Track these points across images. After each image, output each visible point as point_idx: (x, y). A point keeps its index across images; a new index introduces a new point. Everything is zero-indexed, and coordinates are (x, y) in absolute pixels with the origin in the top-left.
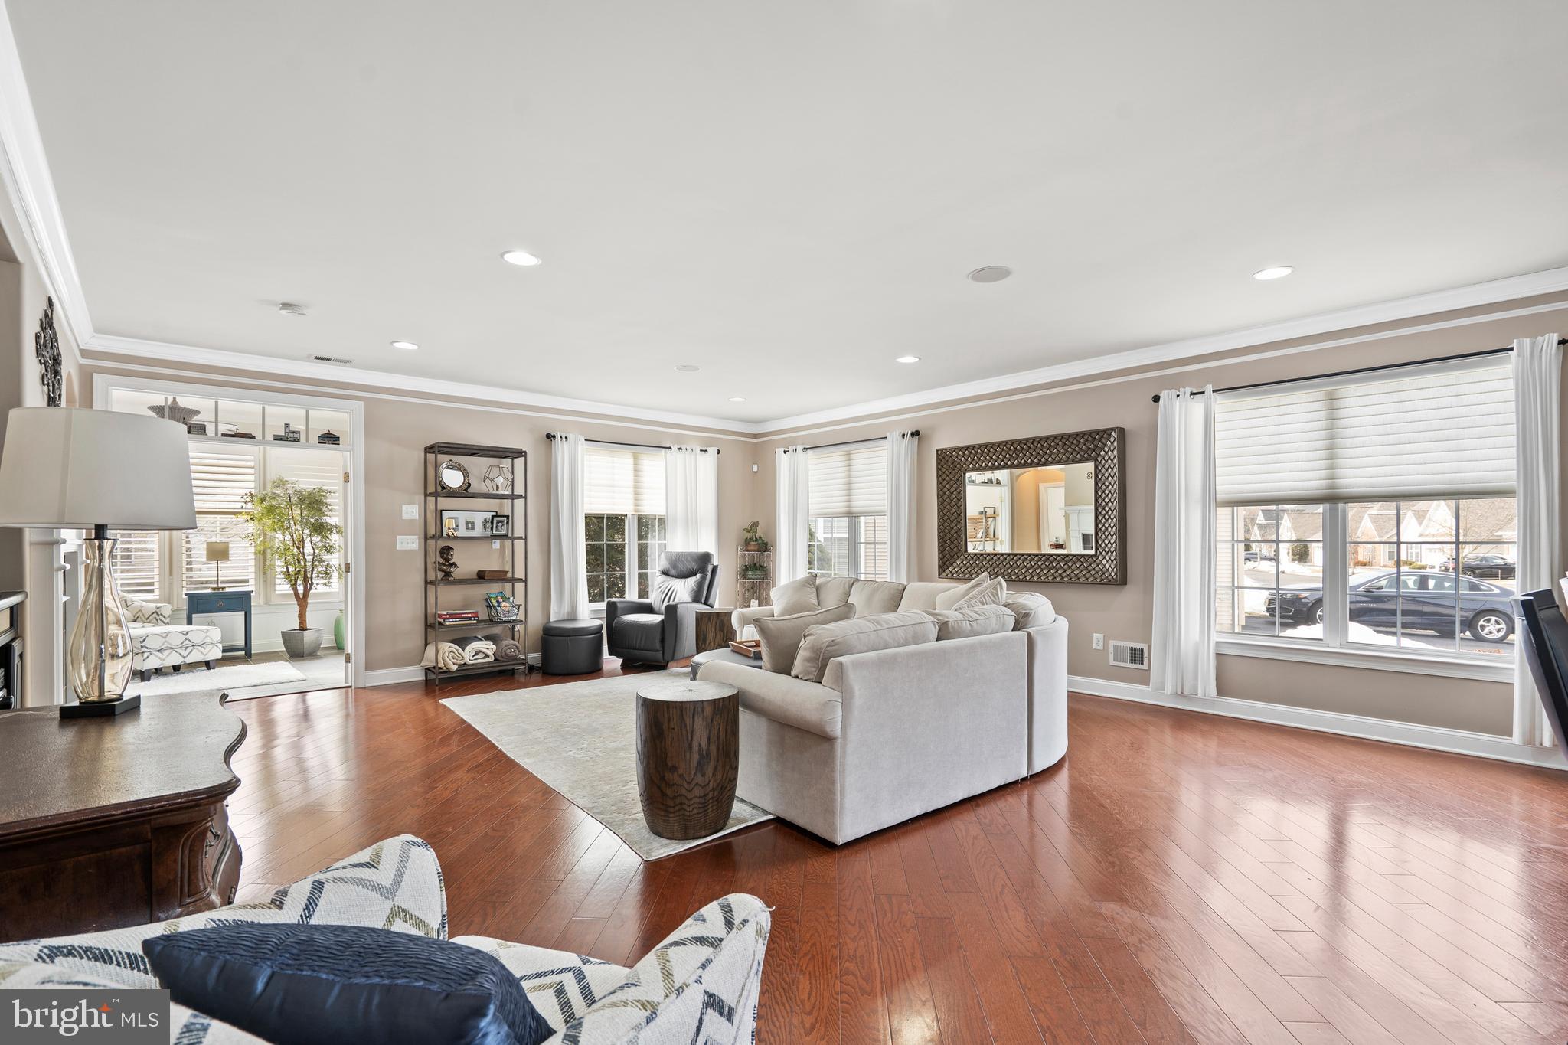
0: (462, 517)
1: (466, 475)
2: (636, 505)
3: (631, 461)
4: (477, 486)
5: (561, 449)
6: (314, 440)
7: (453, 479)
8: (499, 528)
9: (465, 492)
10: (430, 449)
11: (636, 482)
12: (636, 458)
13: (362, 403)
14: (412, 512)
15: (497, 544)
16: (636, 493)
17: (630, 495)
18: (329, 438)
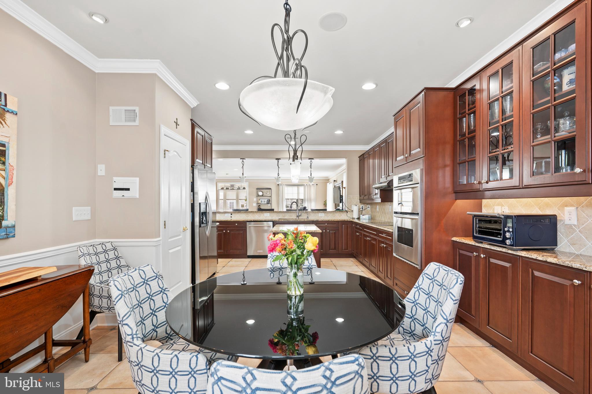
0: (263, 200)
1: (262, 192)
2: (298, 197)
3: (297, 188)
4: (265, 194)
5: (281, 187)
6: (242, 189)
7: (260, 193)
8: (269, 202)
9: (263, 195)
10: (257, 189)
11: (298, 192)
12: (298, 187)
13: (248, 182)
14: (255, 199)
15: (269, 205)
16: (298, 194)
17: (297, 195)
18: (244, 188)
